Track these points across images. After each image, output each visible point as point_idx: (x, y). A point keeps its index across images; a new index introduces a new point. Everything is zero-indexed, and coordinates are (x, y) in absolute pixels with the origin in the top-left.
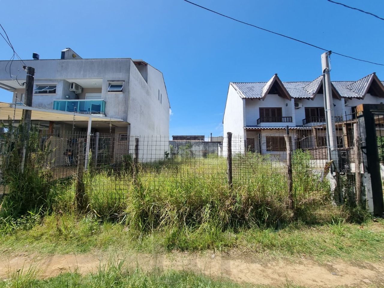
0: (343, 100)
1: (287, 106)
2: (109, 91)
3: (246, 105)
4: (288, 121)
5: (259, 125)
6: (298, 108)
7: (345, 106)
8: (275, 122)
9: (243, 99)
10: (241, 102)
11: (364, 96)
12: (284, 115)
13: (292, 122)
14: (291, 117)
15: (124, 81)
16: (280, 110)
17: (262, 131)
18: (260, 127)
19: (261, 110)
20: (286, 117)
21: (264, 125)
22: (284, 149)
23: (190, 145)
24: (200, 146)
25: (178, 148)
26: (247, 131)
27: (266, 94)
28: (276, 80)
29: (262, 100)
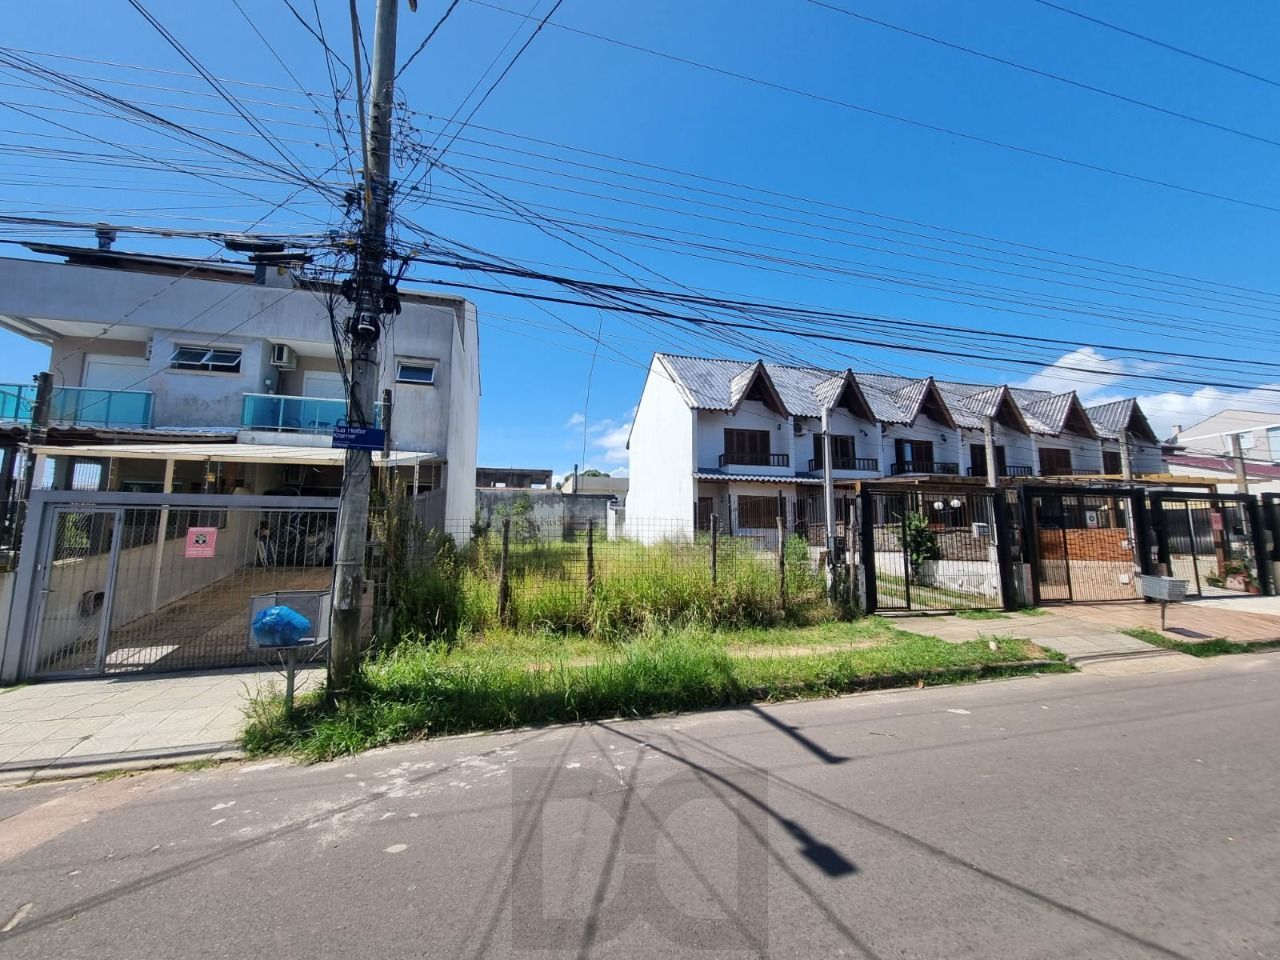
0: (879, 425)
1: (779, 429)
2: (397, 382)
3: (698, 425)
4: (781, 463)
5: (723, 469)
6: (801, 436)
7: (883, 437)
8: (757, 464)
9: (693, 408)
10: (688, 417)
11: (913, 421)
12: (773, 450)
13: (788, 465)
14: (787, 456)
15: (438, 360)
16: (765, 435)
17: (730, 483)
18: (726, 474)
19: (728, 433)
20: (778, 455)
21: (735, 471)
22: (777, 527)
23: (528, 506)
24: (556, 505)
25: (490, 512)
26: (700, 483)
27: (740, 401)
28: (760, 374)
29: (730, 414)
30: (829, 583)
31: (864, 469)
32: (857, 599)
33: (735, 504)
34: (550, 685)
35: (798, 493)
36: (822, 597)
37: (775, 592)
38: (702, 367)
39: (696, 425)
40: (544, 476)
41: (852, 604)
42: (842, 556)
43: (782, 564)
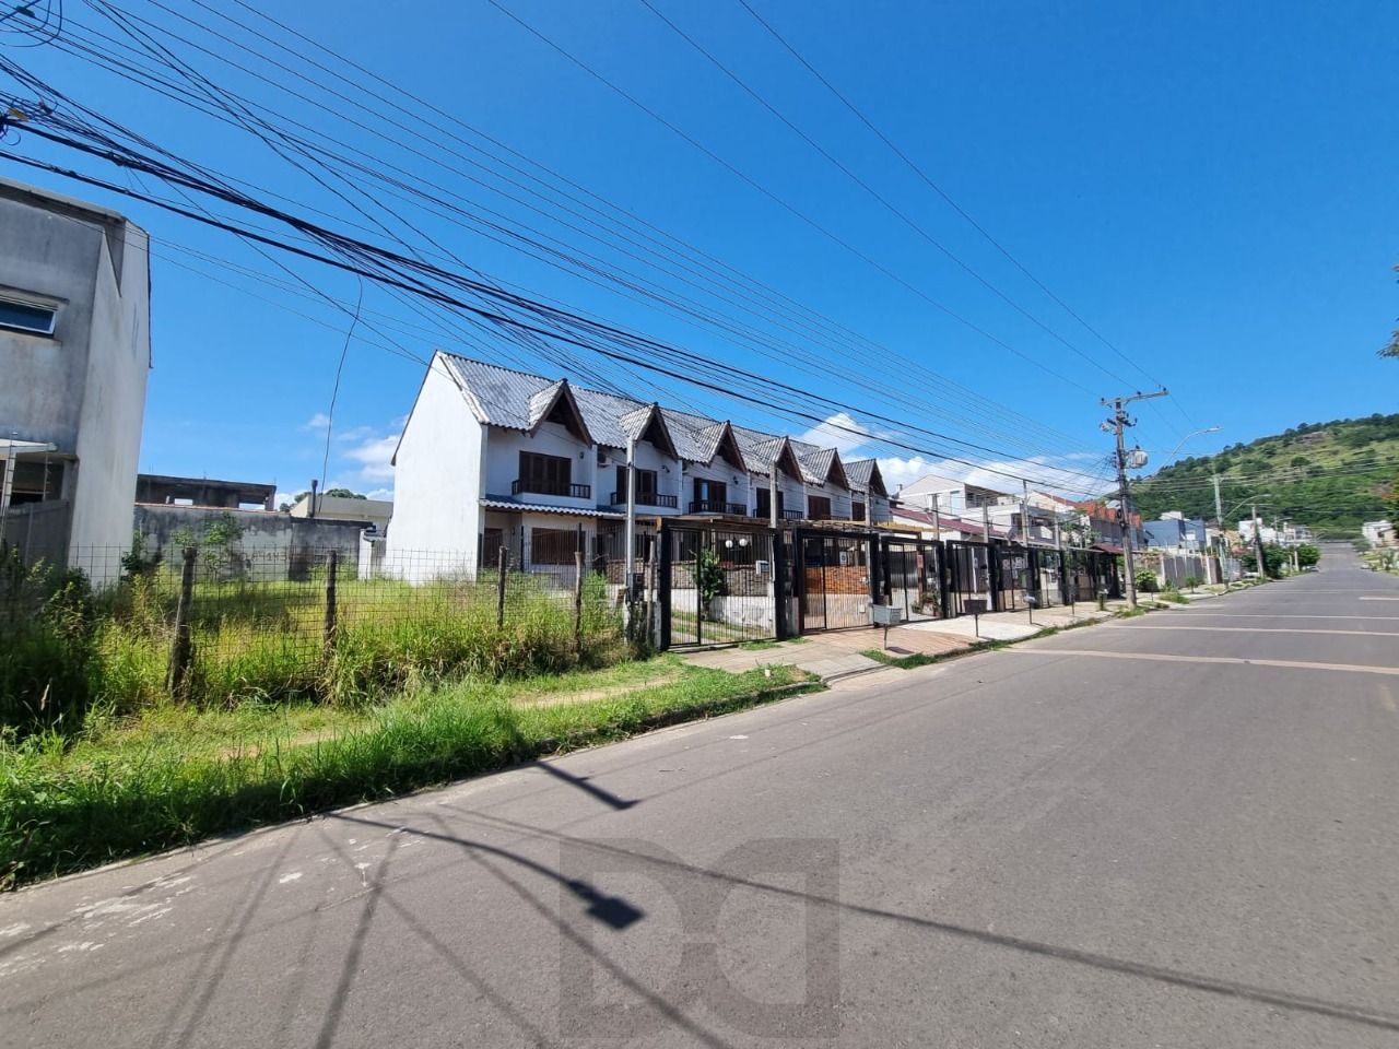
0: (680, 462)
1: (582, 457)
3: (488, 444)
4: (582, 494)
5: (517, 497)
6: (604, 467)
7: (684, 474)
8: (555, 494)
9: (483, 424)
10: (477, 434)
11: (711, 461)
12: (574, 480)
13: (589, 498)
14: (589, 487)
15: (64, 300)
16: (566, 462)
17: (523, 513)
18: (520, 503)
19: (524, 456)
20: (579, 485)
21: (531, 500)
22: (575, 564)
23: (233, 530)
24: (280, 534)
25: (162, 539)
26: (488, 512)
27: (540, 422)
28: (563, 395)
29: (528, 434)
30: (626, 622)
31: (664, 506)
32: (652, 636)
33: (528, 539)
34: (256, 776)
35: (599, 529)
36: (617, 637)
37: (570, 633)
38: (498, 376)
39: (486, 444)
40: (263, 493)
41: (647, 642)
42: (640, 594)
43: (579, 603)
